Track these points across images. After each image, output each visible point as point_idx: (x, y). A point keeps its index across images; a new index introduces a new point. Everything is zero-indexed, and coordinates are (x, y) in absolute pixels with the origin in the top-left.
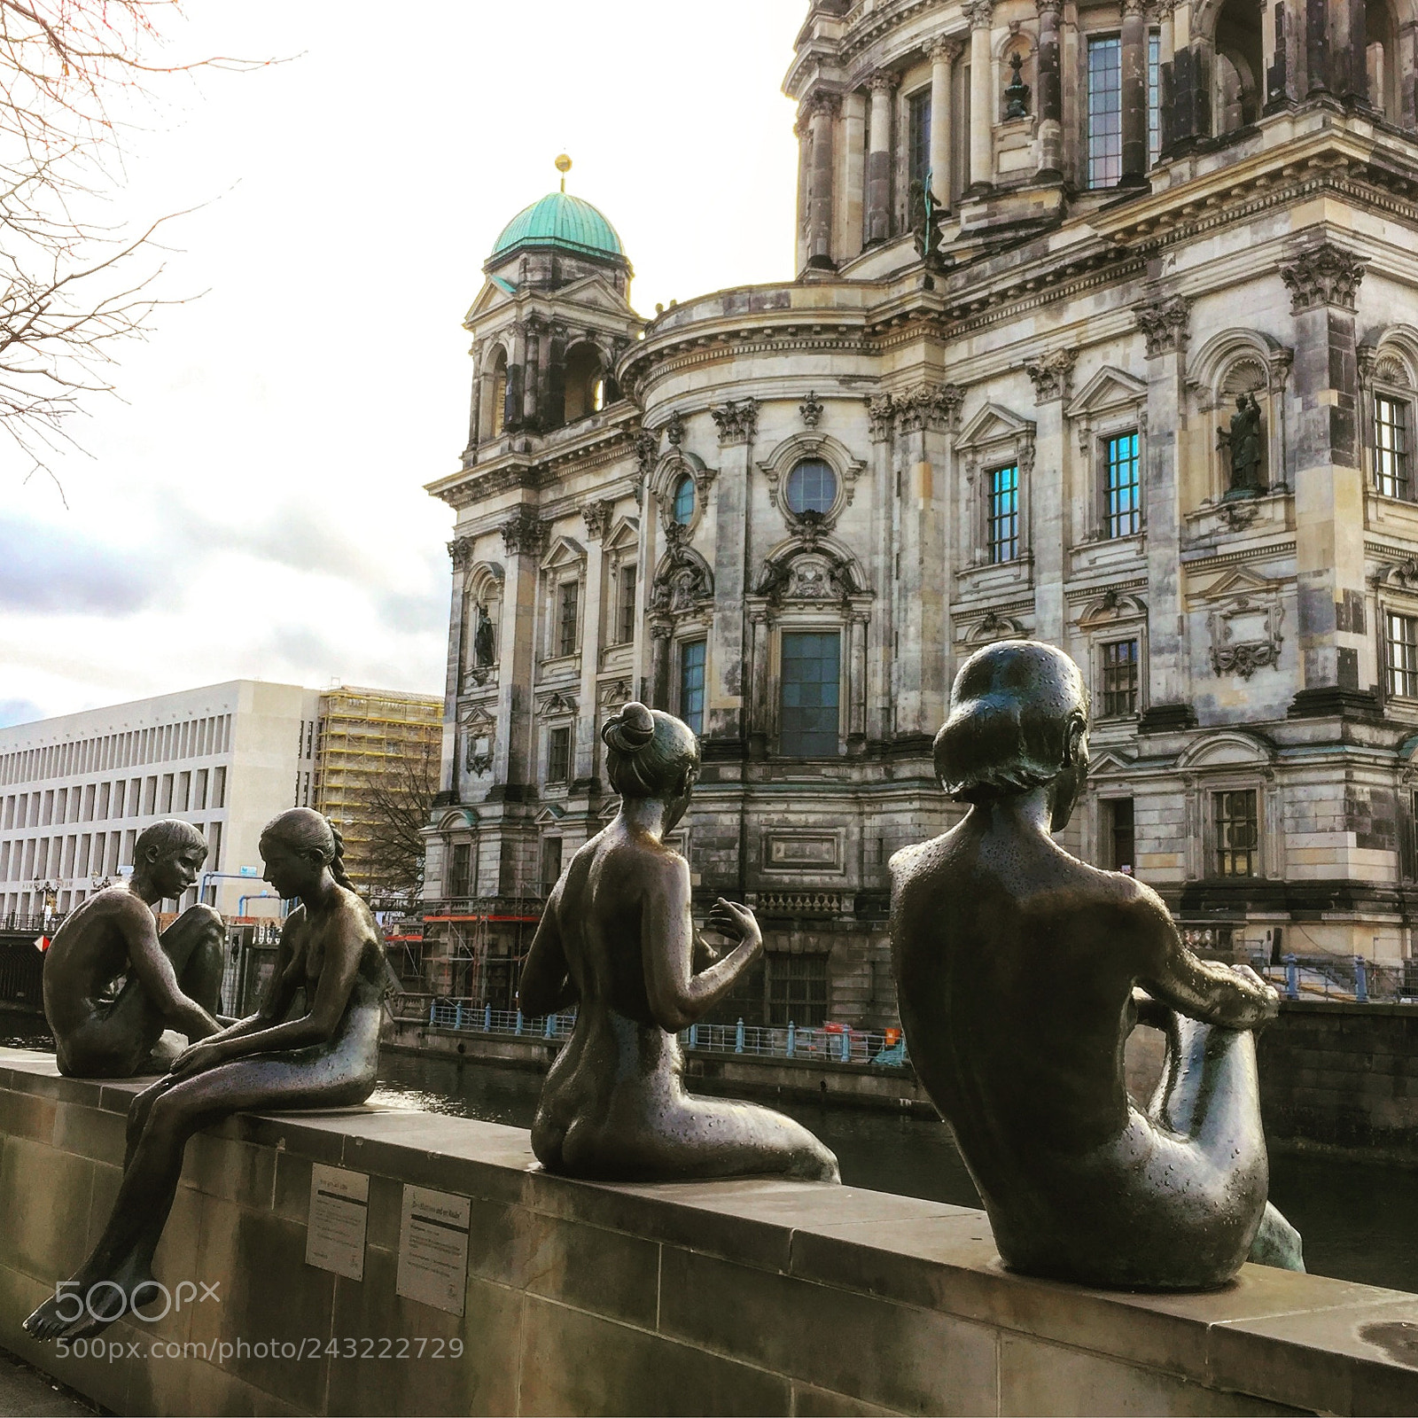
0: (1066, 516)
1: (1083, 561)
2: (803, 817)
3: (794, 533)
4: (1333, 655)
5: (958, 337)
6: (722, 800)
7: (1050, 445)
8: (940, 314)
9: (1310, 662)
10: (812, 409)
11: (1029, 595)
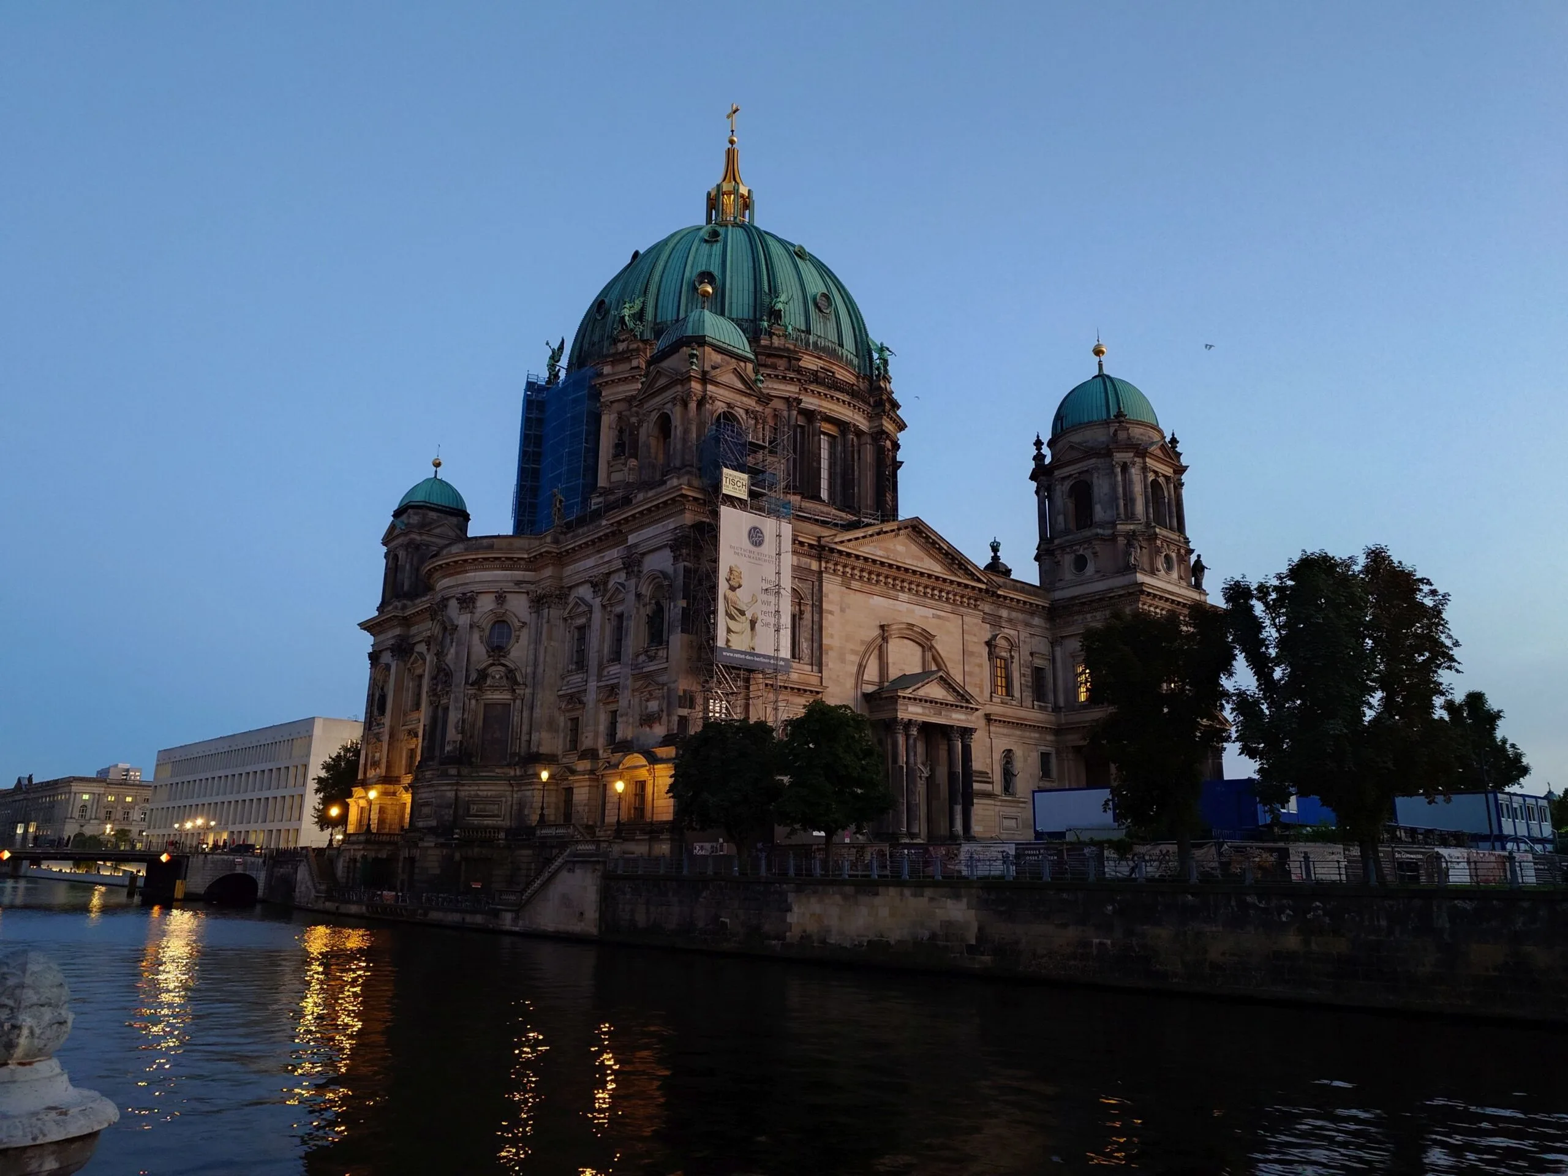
0: (601, 651)
1: (605, 672)
2: (485, 793)
3: (489, 656)
4: (677, 719)
5: (568, 564)
6: (448, 784)
7: (597, 615)
8: (558, 554)
9: (669, 722)
10: (501, 598)
11: (584, 688)
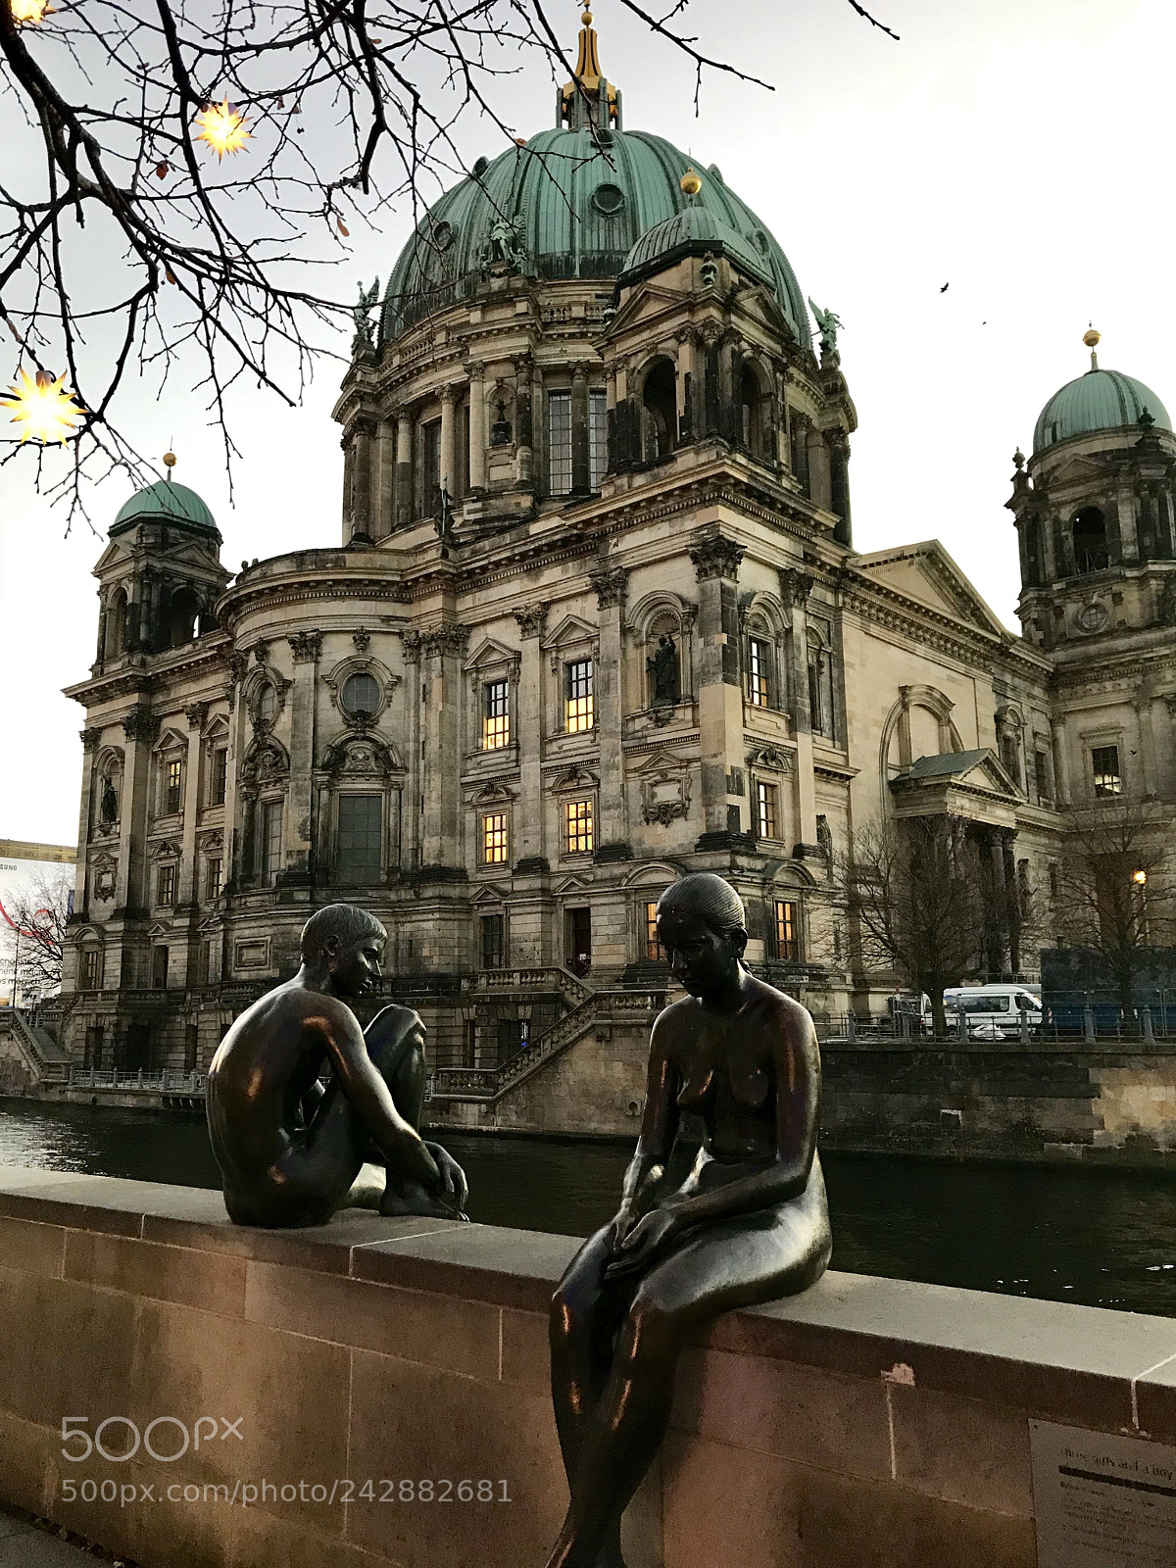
0: (542, 717)
1: (553, 747)
3: (349, 726)
4: (724, 810)
5: (466, 592)
6: (296, 915)
7: (531, 667)
8: (454, 575)
9: (708, 814)
10: (362, 639)
11: (516, 770)
